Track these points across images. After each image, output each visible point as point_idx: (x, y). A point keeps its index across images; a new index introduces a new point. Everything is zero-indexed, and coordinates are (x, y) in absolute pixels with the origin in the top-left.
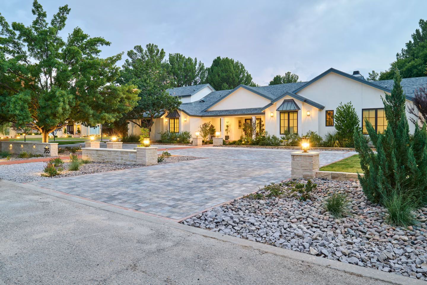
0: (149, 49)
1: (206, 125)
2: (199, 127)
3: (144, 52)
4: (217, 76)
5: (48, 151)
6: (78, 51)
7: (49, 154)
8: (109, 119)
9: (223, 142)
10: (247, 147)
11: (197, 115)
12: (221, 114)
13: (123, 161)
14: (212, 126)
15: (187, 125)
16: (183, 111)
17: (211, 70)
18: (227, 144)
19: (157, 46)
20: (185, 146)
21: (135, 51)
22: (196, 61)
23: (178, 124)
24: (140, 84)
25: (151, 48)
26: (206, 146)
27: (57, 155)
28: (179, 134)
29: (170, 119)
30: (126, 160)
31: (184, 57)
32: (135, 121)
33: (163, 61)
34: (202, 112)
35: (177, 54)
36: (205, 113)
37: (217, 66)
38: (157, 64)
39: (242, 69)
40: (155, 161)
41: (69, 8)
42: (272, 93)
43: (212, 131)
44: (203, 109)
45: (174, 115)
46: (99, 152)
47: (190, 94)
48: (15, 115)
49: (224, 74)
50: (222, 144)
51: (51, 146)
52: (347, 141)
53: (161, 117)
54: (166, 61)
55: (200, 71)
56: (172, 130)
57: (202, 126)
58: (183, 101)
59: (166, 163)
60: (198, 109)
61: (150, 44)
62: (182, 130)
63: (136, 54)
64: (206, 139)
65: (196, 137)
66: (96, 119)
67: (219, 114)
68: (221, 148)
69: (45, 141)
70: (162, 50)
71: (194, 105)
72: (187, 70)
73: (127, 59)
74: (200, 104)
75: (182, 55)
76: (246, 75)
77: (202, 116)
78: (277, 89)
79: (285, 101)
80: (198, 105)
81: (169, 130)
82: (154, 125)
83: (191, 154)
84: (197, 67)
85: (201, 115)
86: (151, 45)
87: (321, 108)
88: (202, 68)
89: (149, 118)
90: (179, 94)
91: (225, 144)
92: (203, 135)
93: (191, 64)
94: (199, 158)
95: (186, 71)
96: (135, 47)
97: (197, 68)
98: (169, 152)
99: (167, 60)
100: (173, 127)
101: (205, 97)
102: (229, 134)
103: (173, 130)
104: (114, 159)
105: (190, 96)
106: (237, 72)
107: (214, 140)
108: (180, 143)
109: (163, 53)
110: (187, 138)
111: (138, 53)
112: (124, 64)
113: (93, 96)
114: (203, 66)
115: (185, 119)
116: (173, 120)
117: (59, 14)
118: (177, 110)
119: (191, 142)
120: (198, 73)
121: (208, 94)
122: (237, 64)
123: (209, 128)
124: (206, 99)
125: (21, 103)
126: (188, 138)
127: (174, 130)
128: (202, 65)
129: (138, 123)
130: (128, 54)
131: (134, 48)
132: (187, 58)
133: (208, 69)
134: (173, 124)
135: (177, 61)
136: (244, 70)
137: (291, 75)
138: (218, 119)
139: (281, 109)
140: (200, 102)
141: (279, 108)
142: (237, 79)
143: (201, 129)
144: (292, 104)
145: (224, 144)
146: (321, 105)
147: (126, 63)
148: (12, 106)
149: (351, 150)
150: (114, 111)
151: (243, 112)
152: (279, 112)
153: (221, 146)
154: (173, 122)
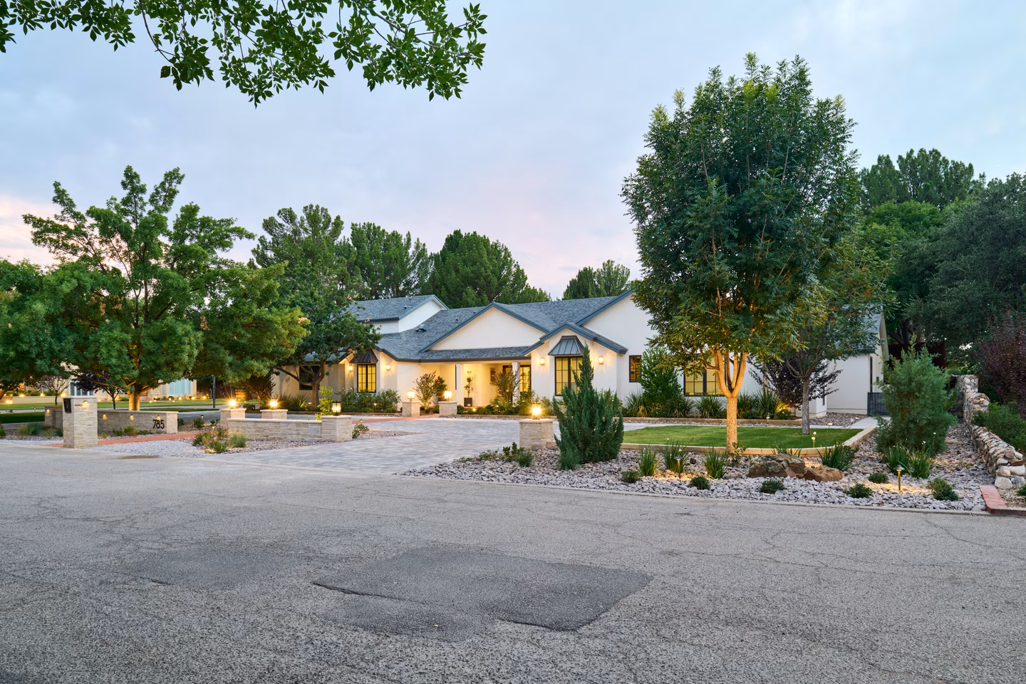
0: (309, 216)
1: (427, 378)
2: (415, 381)
3: (298, 220)
4: (453, 273)
5: (162, 425)
6: (203, 253)
7: (162, 430)
8: (259, 370)
9: (458, 410)
10: (499, 418)
11: (412, 358)
12: (455, 357)
13: (300, 437)
14: (441, 380)
15: (392, 378)
16: (384, 351)
17: (440, 259)
18: (465, 413)
19: (326, 210)
20: (388, 417)
21: (280, 220)
22: (409, 240)
23: (374, 376)
24: (302, 302)
25: (314, 216)
26: (426, 416)
27: (177, 432)
28: (377, 394)
29: (358, 366)
30: (305, 435)
31: (384, 230)
32: (286, 368)
33: (339, 240)
34: (420, 352)
35: (369, 225)
36: (426, 355)
37: (453, 251)
38: (326, 248)
39: (505, 258)
40: (349, 436)
41: (181, 173)
42: (552, 318)
43: (440, 386)
44: (422, 348)
45: (366, 359)
46: (259, 425)
47: (396, 316)
48: (109, 366)
49: (468, 270)
50: (456, 414)
51: (168, 416)
52: (658, 407)
53: (341, 363)
54: (344, 239)
55: (418, 260)
56: (362, 387)
57: (419, 381)
58: (384, 329)
59: (362, 439)
60: (413, 346)
61: (311, 206)
62: (382, 387)
63: (281, 225)
64: (427, 404)
65: (408, 401)
66: (236, 371)
67: (452, 358)
68: (454, 419)
69: (135, 408)
70: (338, 218)
71: (404, 338)
72: (391, 258)
73: (263, 237)
74: (417, 335)
75: (379, 227)
76: (514, 270)
77: (419, 361)
78: (562, 310)
79: (564, 339)
80: (413, 339)
81: (355, 387)
82: (326, 377)
83: (400, 429)
84: (411, 251)
85: (418, 358)
86: (314, 208)
87: (621, 351)
88: (421, 253)
89: (317, 363)
90: (375, 315)
91: (460, 414)
92: (422, 396)
93: (398, 245)
94: (412, 434)
95: (388, 260)
96: (280, 211)
97: (410, 254)
98: (365, 425)
99: (346, 238)
100: (364, 381)
101: (427, 321)
102: (471, 395)
103: (364, 388)
104: (284, 434)
105: (396, 320)
106: (494, 266)
107: (442, 406)
108: (378, 411)
109: (338, 224)
110: (391, 403)
111: (286, 225)
112: (256, 247)
113: (233, 333)
114: (424, 250)
115: (388, 367)
116: (364, 369)
117: (163, 184)
118: (373, 350)
119: (399, 410)
120: (413, 263)
121: (434, 316)
122: (496, 248)
123: (433, 384)
124: (428, 325)
125: (117, 346)
126: (394, 403)
127: (367, 386)
128: (421, 247)
129: (292, 373)
130: (264, 226)
131: (278, 214)
132: (390, 232)
133: (434, 257)
134: (364, 376)
135: (369, 239)
136: (511, 260)
137: (614, 267)
138: (452, 366)
139: (555, 352)
140: (417, 331)
141: (552, 351)
142: (495, 280)
143: (418, 386)
144: (574, 345)
145: (461, 411)
146: (622, 347)
147: (260, 244)
148: (104, 350)
149: (661, 421)
150: (264, 355)
151: (498, 354)
152: (553, 358)
153: (453, 416)
154: (364, 372)
